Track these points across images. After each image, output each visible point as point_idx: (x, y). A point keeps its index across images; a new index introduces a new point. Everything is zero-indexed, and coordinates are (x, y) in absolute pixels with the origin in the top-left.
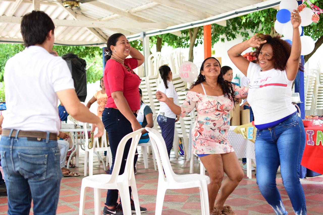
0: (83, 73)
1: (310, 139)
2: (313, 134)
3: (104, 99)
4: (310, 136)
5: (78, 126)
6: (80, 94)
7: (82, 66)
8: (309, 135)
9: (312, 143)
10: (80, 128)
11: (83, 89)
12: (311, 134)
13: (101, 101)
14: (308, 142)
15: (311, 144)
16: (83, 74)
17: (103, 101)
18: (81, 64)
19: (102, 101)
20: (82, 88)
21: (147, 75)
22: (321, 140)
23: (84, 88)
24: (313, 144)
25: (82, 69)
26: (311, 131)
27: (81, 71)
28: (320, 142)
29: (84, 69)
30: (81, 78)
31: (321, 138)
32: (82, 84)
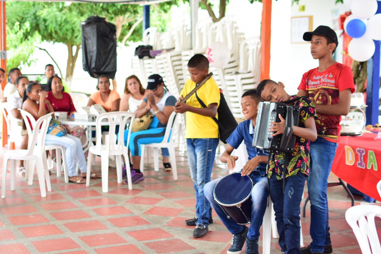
0: (112, 42)
1: (361, 160)
2: (364, 154)
4: (361, 156)
6: (107, 69)
7: (110, 33)
8: (359, 154)
9: (363, 165)
11: (112, 62)
12: (361, 153)
14: (358, 163)
15: (361, 166)
16: (112, 44)
18: (110, 30)
20: (110, 61)
22: (372, 162)
23: (112, 60)
24: (363, 167)
25: (110, 37)
26: (362, 150)
27: (109, 40)
28: (372, 165)
29: (114, 38)
30: (109, 48)
31: (373, 159)
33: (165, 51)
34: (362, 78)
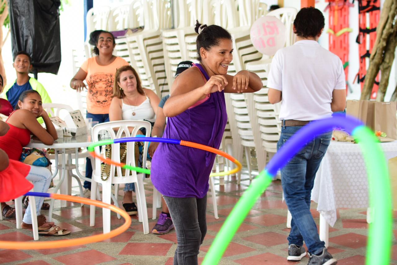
0: (54, 19)
3: (106, 77)
5: (67, 134)
6: (49, 60)
7: (52, 6)
10: (69, 136)
11: (54, 50)
13: (98, 80)
16: (54, 22)
17: (103, 80)
18: (52, 3)
19: (101, 80)
20: (52, 48)
21: (178, 26)
23: (55, 47)
25: (52, 13)
27: (50, 16)
29: (57, 13)
30: (51, 29)
32: (52, 40)
33: (130, 31)
34: (388, 63)
